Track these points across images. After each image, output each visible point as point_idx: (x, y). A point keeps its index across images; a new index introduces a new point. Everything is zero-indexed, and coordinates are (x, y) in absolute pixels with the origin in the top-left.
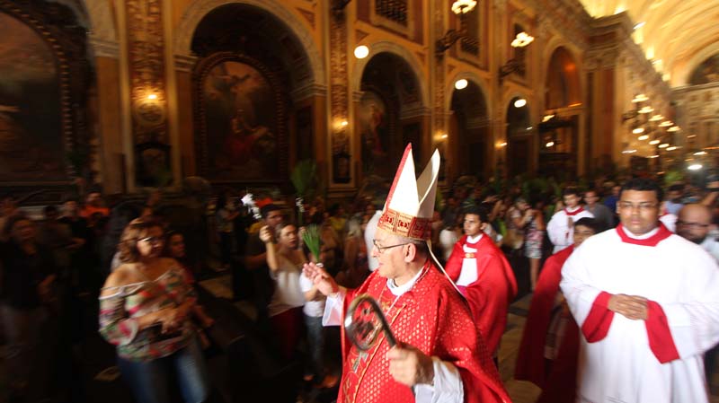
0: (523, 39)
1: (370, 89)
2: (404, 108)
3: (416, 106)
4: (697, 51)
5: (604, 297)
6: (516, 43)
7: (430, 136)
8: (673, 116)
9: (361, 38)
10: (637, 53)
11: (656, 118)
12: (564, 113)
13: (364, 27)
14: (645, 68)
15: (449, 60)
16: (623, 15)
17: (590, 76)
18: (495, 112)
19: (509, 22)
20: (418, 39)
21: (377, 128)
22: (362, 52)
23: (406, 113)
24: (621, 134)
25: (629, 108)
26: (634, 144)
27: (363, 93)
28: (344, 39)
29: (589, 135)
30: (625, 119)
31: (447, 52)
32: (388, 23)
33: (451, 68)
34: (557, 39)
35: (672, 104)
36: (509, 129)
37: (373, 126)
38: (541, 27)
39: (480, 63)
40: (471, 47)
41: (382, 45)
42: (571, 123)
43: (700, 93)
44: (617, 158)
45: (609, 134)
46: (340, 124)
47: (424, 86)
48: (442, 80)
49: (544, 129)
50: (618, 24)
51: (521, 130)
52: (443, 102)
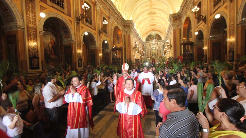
0: (105, 22)
1: (48, 30)
2: (64, 40)
3: (69, 39)
4: (147, 33)
5: (143, 79)
6: (104, 23)
7: (75, 51)
8: (144, 49)
9: (42, 9)
10: (135, 31)
11: (140, 49)
12: (118, 46)
13: (44, 5)
14: (137, 35)
15: (81, 24)
16: (131, 20)
17: (125, 36)
18: (98, 44)
19: (101, 16)
20: (69, 15)
21: (52, 47)
22: (43, 15)
23: (65, 41)
24: (133, 53)
25: (134, 46)
26: (136, 55)
27: (44, 32)
28: (34, 8)
29: (125, 53)
30: (133, 49)
31: (81, 21)
32: (56, 6)
33: (82, 27)
34: (115, 24)
35: (143, 46)
36: (103, 50)
37: (50, 45)
38: (111, 19)
39: (93, 27)
40: (89, 21)
41: (54, 14)
42: (120, 49)
43: (148, 43)
44: (132, 59)
45: (130, 53)
46: (33, 44)
47: (72, 32)
48: (79, 31)
49: (113, 50)
50: (130, 23)
51: (107, 50)
52: (80, 39)
